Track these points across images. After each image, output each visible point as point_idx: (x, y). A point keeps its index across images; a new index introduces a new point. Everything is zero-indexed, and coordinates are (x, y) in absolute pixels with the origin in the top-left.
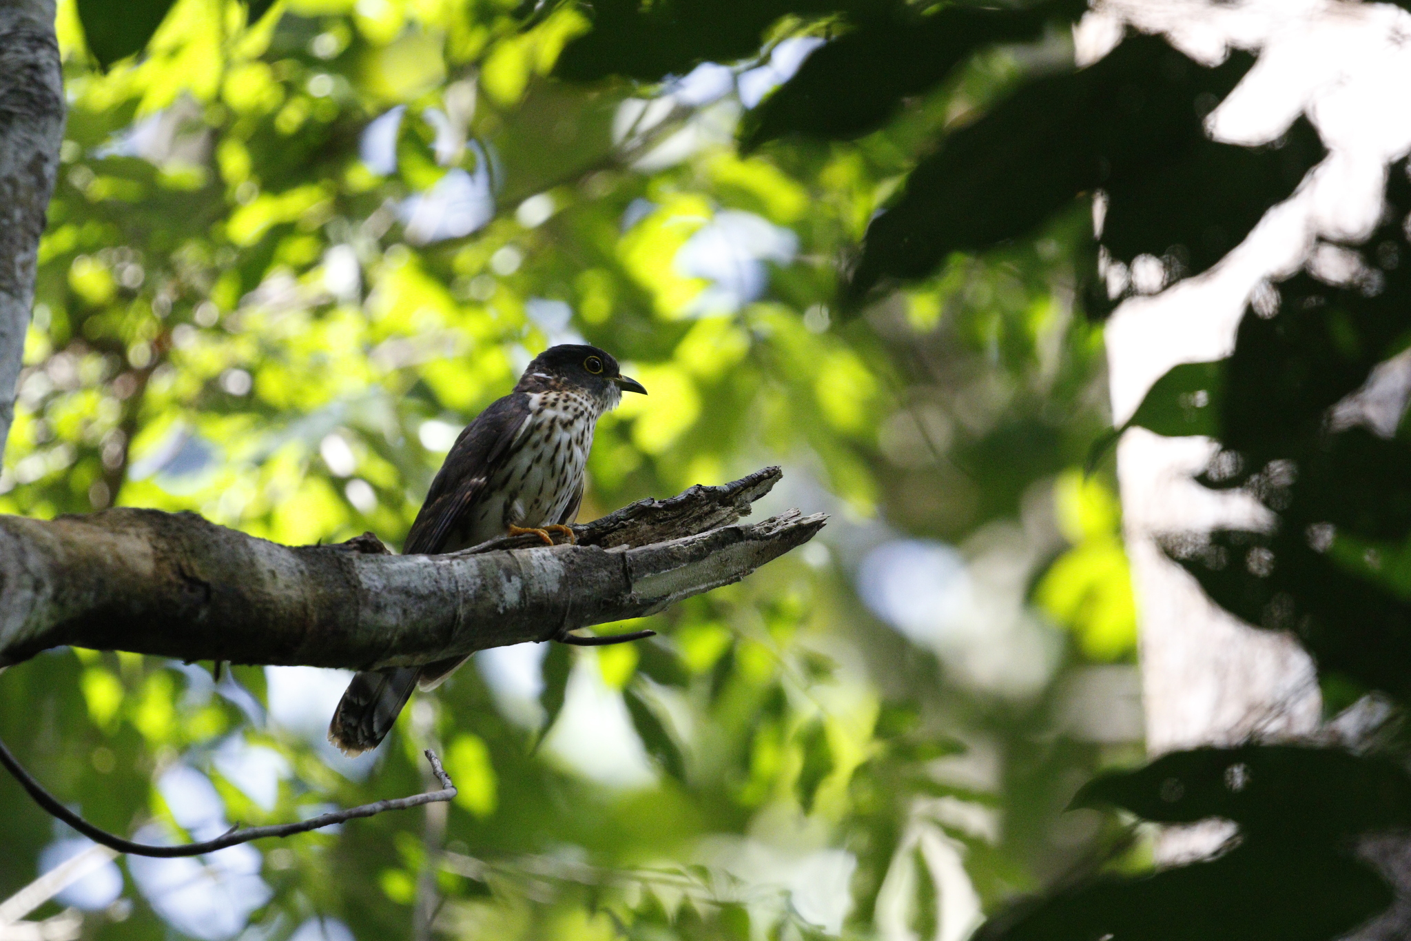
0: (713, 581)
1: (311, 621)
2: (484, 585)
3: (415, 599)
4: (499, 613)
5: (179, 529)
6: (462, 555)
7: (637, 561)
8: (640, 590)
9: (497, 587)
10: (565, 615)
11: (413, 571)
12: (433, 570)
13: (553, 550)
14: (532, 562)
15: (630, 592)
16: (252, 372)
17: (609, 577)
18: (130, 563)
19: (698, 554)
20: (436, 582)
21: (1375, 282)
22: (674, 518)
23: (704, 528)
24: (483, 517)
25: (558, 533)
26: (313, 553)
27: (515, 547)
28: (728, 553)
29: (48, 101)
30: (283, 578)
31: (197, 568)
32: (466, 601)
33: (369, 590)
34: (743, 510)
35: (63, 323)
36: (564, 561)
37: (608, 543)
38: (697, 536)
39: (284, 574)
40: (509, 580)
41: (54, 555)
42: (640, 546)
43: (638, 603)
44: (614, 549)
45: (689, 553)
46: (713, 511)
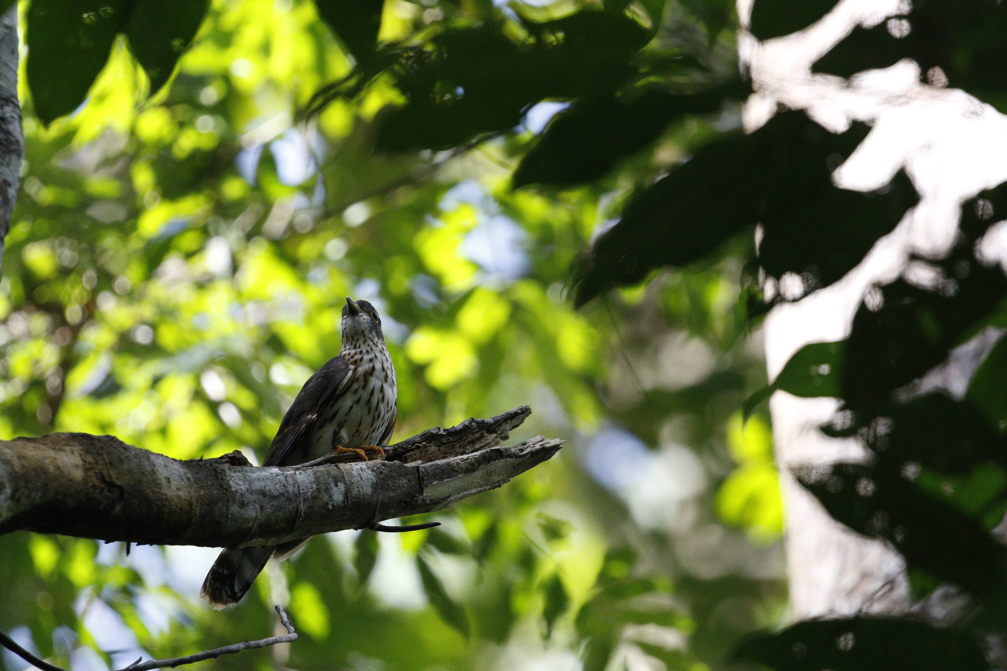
0: (481, 486)
1: (195, 514)
2: (318, 489)
3: (270, 498)
4: (329, 508)
5: (101, 448)
6: (302, 467)
7: (428, 472)
8: (431, 492)
9: (327, 490)
10: (376, 510)
11: (268, 479)
12: (282, 478)
13: (367, 464)
14: (353, 472)
15: (422, 494)
16: (154, 326)
17: (407, 483)
18: (66, 472)
19: (471, 468)
20: (285, 487)
21: (951, 289)
22: (454, 442)
23: (475, 449)
24: (318, 440)
25: (370, 452)
26: (197, 465)
27: (341, 462)
28: (493, 466)
29: (12, 143)
30: (175, 482)
31: (113, 475)
32: (305, 500)
33: (236, 491)
34: (503, 437)
35: (19, 291)
36: (376, 472)
37: (407, 459)
38: (470, 455)
39: (177, 481)
40: (337, 486)
41: (12, 465)
42: (430, 461)
43: (428, 502)
44: (411, 463)
45: (464, 467)
46: (482, 437)
